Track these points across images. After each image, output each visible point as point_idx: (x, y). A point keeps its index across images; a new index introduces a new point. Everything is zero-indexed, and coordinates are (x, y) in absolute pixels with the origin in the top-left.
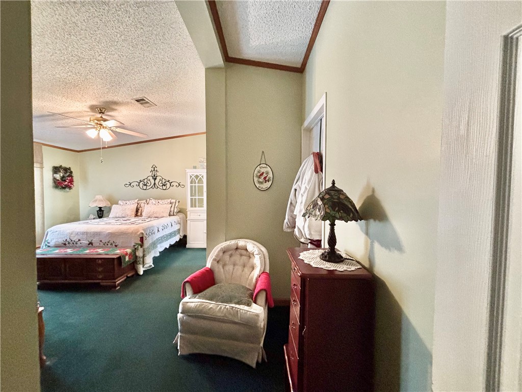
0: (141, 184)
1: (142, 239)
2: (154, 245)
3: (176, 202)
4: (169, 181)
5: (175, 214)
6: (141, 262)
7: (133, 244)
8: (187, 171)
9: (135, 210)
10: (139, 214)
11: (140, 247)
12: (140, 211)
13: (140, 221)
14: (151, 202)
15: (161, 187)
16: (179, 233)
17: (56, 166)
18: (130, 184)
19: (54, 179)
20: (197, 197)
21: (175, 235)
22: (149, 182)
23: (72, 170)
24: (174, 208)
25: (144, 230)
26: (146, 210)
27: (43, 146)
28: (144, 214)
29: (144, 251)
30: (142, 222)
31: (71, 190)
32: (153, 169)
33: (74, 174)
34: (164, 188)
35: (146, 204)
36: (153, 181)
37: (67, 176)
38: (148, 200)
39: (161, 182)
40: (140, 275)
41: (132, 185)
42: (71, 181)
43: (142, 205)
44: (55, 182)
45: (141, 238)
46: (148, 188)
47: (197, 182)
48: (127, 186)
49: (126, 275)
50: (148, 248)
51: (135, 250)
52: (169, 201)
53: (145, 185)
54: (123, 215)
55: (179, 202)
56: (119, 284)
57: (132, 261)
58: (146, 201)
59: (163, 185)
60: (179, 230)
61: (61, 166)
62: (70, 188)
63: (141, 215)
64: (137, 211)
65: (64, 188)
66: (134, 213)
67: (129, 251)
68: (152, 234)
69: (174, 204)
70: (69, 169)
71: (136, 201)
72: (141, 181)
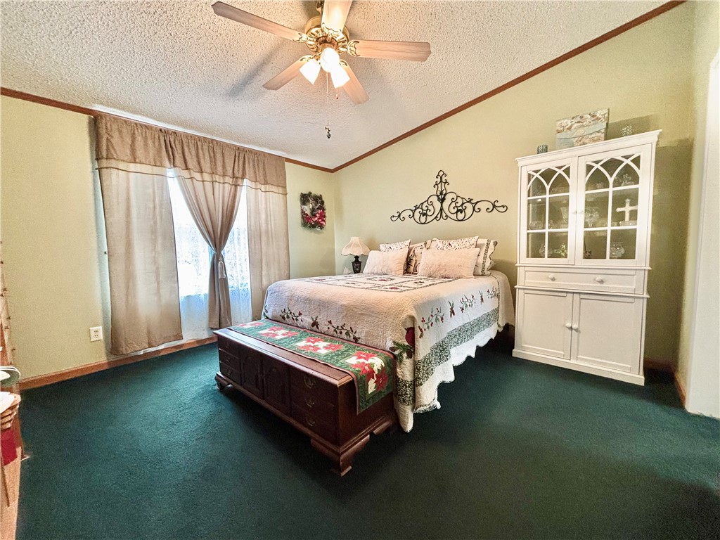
0: (417, 215)
1: (411, 334)
2: (441, 352)
3: (488, 244)
4: (470, 201)
5: (487, 272)
6: (409, 398)
7: (389, 345)
8: (520, 164)
9: (405, 260)
10: (412, 268)
11: (405, 355)
12: (413, 264)
13: (411, 284)
14: (434, 244)
15: (454, 216)
16: (497, 319)
17: (304, 193)
18: (399, 216)
19: (303, 212)
20: (547, 231)
21: (489, 324)
22: (431, 208)
23: (323, 199)
24: (485, 258)
25: (417, 307)
26: (425, 260)
27: (287, 164)
28: (420, 269)
29: (416, 368)
30: (416, 285)
31: (323, 230)
32: (439, 180)
33: (326, 205)
34: (461, 216)
35: (425, 249)
36: (437, 205)
37: (318, 209)
38: (429, 242)
39: (453, 205)
40: (406, 433)
41: (401, 217)
42: (323, 216)
43: (418, 251)
44: (303, 217)
45: (408, 330)
46: (428, 220)
47: (548, 188)
48: (395, 218)
49: (368, 429)
50: (427, 360)
51: (393, 362)
52: (473, 241)
53: (424, 214)
54: (384, 270)
55: (496, 244)
56: (348, 462)
57: (385, 391)
58: (425, 244)
59: (458, 211)
60: (496, 311)
61: (310, 193)
62: (321, 227)
63: (415, 272)
64: (408, 262)
65: (313, 226)
66: (402, 266)
67: (377, 363)
68: (437, 319)
69: (484, 248)
70: (320, 197)
71: (407, 243)
72: (416, 208)
